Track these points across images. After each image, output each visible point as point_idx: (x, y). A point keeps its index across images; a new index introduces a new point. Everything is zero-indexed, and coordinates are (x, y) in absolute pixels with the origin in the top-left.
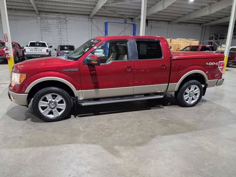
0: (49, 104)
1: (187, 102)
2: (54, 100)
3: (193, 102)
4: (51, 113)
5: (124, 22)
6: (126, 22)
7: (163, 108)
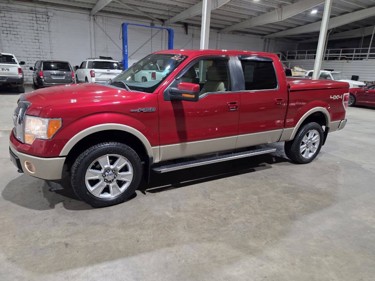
0: (104, 175)
1: (304, 156)
2: (112, 167)
3: (310, 155)
4: (107, 190)
5: (149, 25)
6: (152, 25)
7: (271, 167)
